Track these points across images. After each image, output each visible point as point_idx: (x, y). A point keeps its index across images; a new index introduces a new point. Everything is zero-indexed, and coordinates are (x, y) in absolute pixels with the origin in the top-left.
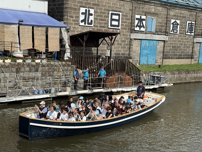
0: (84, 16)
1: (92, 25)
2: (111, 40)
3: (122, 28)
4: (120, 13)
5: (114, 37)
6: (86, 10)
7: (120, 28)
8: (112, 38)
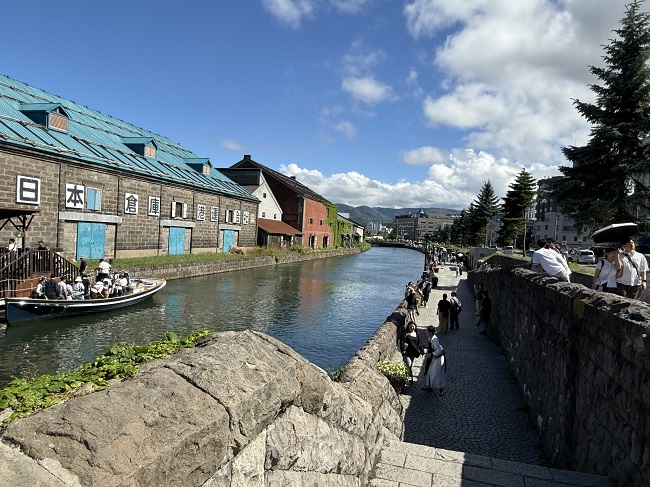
2: (24, 222)
3: (42, 203)
4: (39, 180)
5: (29, 217)
7: (38, 202)
8: (25, 219)
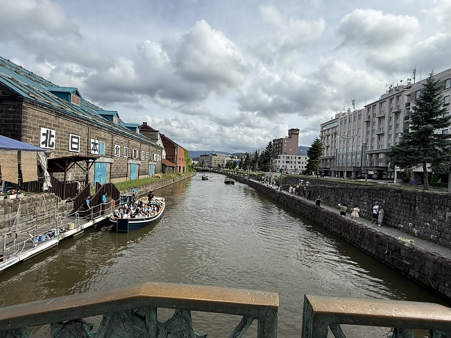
0: (45, 137)
1: (54, 148)
2: (88, 163)
4: (79, 137)
6: (47, 131)
7: (79, 151)
